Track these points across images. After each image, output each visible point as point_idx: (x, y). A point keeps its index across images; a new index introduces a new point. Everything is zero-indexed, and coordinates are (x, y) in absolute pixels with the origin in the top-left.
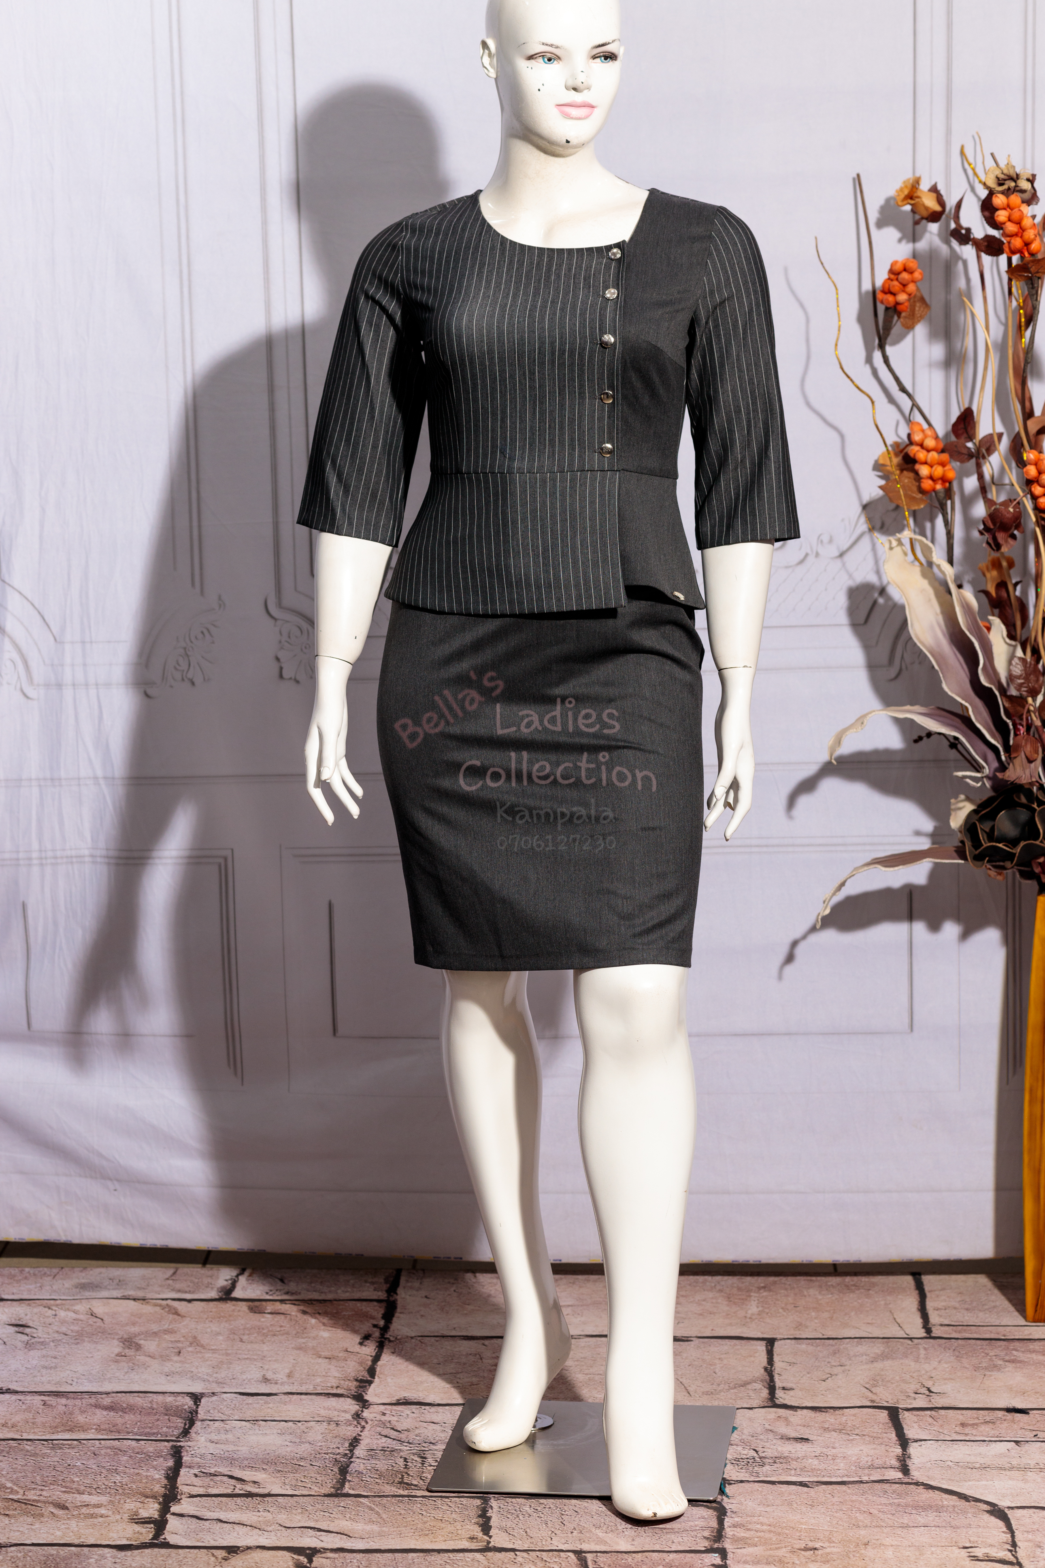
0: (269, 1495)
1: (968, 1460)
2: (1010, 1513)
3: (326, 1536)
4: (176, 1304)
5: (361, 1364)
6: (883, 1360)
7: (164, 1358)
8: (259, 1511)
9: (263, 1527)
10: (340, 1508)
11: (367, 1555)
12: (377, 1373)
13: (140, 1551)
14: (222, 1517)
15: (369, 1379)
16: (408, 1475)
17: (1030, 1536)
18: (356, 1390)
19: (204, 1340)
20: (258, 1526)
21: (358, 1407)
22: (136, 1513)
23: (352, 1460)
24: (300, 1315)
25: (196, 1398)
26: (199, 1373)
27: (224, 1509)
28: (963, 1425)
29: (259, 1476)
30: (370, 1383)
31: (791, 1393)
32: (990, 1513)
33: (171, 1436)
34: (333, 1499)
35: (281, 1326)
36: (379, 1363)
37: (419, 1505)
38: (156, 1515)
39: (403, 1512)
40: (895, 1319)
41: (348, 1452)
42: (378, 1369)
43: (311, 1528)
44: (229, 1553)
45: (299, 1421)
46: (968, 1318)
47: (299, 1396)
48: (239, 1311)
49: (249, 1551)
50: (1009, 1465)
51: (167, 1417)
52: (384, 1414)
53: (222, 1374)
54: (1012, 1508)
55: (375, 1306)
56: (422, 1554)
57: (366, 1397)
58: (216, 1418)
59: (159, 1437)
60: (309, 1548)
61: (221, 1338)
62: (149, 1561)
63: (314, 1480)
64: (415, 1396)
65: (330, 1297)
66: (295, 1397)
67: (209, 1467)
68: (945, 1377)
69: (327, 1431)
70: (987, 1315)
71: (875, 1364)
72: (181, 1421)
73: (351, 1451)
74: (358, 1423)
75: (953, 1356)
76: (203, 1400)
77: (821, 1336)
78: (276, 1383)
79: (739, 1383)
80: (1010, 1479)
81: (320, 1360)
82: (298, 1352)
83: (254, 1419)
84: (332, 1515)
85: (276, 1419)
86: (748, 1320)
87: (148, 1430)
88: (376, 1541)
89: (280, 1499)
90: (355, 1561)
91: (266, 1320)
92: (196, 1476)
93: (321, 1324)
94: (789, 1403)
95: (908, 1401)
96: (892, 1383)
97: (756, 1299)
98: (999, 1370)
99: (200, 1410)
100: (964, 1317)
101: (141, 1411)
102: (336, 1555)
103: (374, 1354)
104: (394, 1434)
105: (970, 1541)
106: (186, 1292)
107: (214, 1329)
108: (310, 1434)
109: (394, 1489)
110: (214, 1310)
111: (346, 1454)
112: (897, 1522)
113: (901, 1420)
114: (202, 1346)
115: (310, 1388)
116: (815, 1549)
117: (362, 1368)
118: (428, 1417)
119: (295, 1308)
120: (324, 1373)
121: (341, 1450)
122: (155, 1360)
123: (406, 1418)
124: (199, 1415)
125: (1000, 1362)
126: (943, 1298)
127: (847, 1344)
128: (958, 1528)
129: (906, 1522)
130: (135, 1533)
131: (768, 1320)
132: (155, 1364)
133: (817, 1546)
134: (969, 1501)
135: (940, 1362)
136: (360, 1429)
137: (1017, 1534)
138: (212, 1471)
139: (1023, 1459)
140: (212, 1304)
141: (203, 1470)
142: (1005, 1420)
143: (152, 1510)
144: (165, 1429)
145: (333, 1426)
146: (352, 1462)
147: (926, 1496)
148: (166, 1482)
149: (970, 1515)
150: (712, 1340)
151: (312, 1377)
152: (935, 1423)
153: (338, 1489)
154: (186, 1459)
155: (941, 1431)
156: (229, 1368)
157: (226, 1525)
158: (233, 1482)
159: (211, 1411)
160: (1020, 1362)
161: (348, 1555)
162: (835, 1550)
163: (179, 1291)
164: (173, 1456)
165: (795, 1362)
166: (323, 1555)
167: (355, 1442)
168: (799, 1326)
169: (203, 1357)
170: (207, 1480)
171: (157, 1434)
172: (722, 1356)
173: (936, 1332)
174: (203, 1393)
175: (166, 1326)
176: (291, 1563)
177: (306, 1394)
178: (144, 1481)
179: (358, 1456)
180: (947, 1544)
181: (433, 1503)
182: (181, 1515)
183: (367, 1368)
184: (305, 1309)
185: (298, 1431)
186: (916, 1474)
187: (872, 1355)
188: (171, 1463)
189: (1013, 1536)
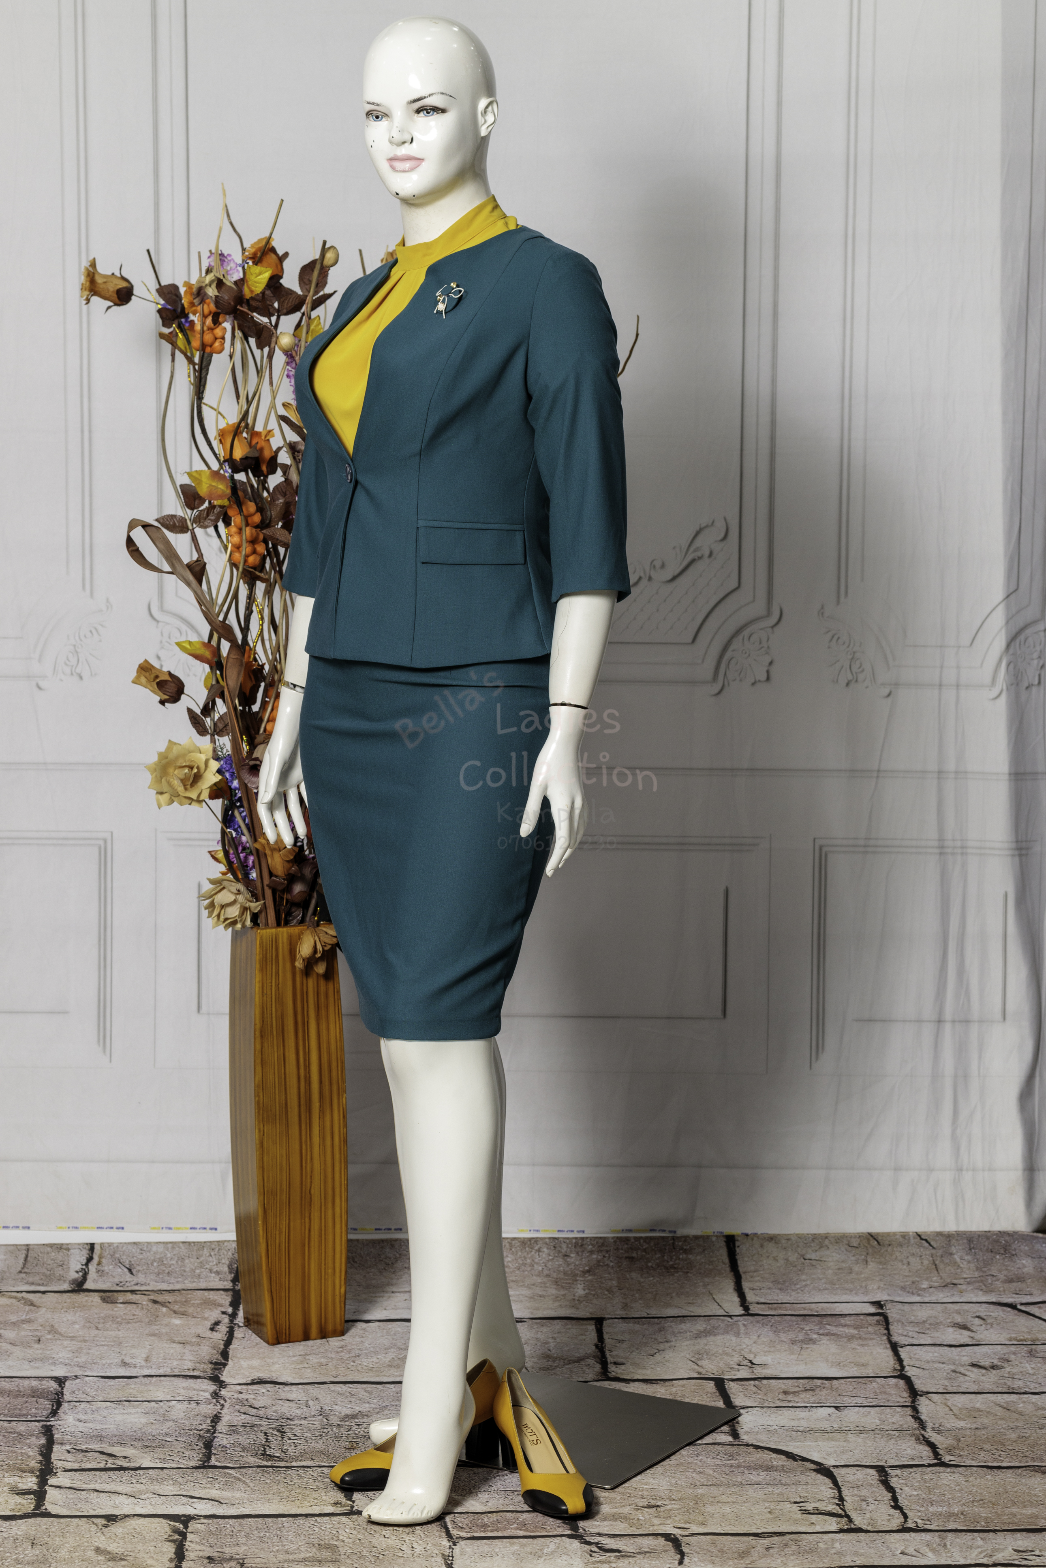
0: (140, 1468)
1: (793, 1424)
2: (835, 1471)
3: (199, 1503)
4: (31, 1296)
5: (214, 1348)
6: (706, 1336)
7: (25, 1345)
8: (132, 1483)
9: (137, 1495)
10: (209, 1479)
11: (239, 1520)
12: (230, 1356)
13: (24, 1520)
14: (97, 1488)
15: (223, 1361)
16: (270, 1448)
17: (856, 1492)
18: (211, 1372)
19: (63, 1330)
20: (133, 1494)
21: (215, 1387)
22: (16, 1486)
23: (215, 1435)
24: (151, 1304)
25: (61, 1381)
26: (60, 1358)
27: (98, 1481)
28: (785, 1393)
29: (130, 1452)
30: (225, 1365)
31: (623, 1367)
32: (817, 1471)
33: (41, 1417)
34: (201, 1470)
35: (134, 1315)
36: (231, 1347)
37: (283, 1475)
38: (35, 1487)
39: (268, 1481)
40: (714, 1299)
41: (210, 1428)
42: (231, 1353)
43: (183, 1496)
44: (108, 1522)
45: (161, 1401)
46: (782, 1297)
47: (158, 1378)
48: (92, 1301)
49: (127, 1519)
50: (831, 1428)
51: (35, 1399)
52: (241, 1393)
53: (82, 1359)
54: (837, 1467)
55: (222, 1295)
56: (290, 1519)
57: (222, 1378)
58: (81, 1400)
59: (29, 1418)
60: (184, 1516)
61: (77, 1326)
62: (34, 1529)
63: (181, 1454)
64: (269, 1376)
65: (178, 1287)
66: (154, 1379)
67: (80, 1444)
68: (766, 1349)
69: (189, 1410)
70: (799, 1295)
71: (699, 1340)
72: (48, 1403)
73: (214, 1427)
74: (217, 1402)
75: (771, 1331)
76: (67, 1383)
77: (646, 1315)
78: (135, 1367)
79: (573, 1359)
80: (832, 1440)
81: (174, 1345)
82: (153, 1338)
83: (117, 1399)
84: (202, 1486)
85: (139, 1399)
86: (577, 1302)
87: (18, 1412)
88: (246, 1506)
89: (151, 1472)
90: (228, 1526)
91: (120, 1310)
92: (69, 1452)
93: (172, 1312)
94: (622, 1377)
95: (733, 1372)
96: (716, 1357)
97: (582, 1283)
98: (814, 1343)
99: (65, 1391)
100: (778, 1296)
101: (9, 1393)
102: (210, 1521)
103: (225, 1339)
104: (252, 1411)
105: (800, 1497)
106: (39, 1285)
107: (69, 1318)
108: (173, 1412)
109: (257, 1460)
110: (69, 1301)
111: (209, 1430)
112: (732, 1480)
113: (727, 1390)
114: (60, 1334)
115: (169, 1372)
116: (658, 1506)
117: (215, 1352)
118: (283, 1395)
119: (146, 1298)
120: (179, 1357)
121: (204, 1426)
122: (17, 1348)
123: (262, 1396)
124: (64, 1396)
125: (815, 1336)
126: (758, 1278)
127: (671, 1322)
128: (789, 1485)
129: (739, 1480)
130: (17, 1505)
131: (595, 1301)
132: (17, 1351)
133: (659, 1503)
134: (797, 1461)
135: (759, 1336)
136: (219, 1407)
137: (843, 1489)
138: (84, 1447)
139: (843, 1423)
140: (65, 1295)
141: (75, 1447)
142: (824, 1388)
143: (31, 1482)
144: (34, 1410)
145: (193, 1405)
146: (215, 1437)
147: (757, 1456)
148: (40, 1458)
149: (798, 1473)
150: (544, 1321)
151: (169, 1361)
152: (759, 1391)
153: (205, 1462)
154: (56, 1436)
155: (765, 1398)
156: (88, 1353)
157: (102, 1494)
158: (105, 1457)
159: (76, 1392)
160: (833, 1335)
161: (221, 1521)
162: (676, 1506)
163: (33, 1284)
164: (44, 1435)
165: (624, 1339)
166: (197, 1521)
167: (216, 1419)
168: (625, 1306)
169: (62, 1344)
170: (81, 1455)
171: (27, 1415)
172: (555, 1336)
173: (754, 1309)
174: (67, 1377)
175: (24, 1317)
176: (168, 1529)
177: (165, 1376)
178: (20, 1458)
179: (220, 1431)
180: (779, 1500)
181: (295, 1472)
182: (60, 1487)
183: (220, 1351)
184: (155, 1299)
185: (161, 1410)
186: (745, 1438)
187: (695, 1332)
188: (43, 1441)
189: (840, 1492)
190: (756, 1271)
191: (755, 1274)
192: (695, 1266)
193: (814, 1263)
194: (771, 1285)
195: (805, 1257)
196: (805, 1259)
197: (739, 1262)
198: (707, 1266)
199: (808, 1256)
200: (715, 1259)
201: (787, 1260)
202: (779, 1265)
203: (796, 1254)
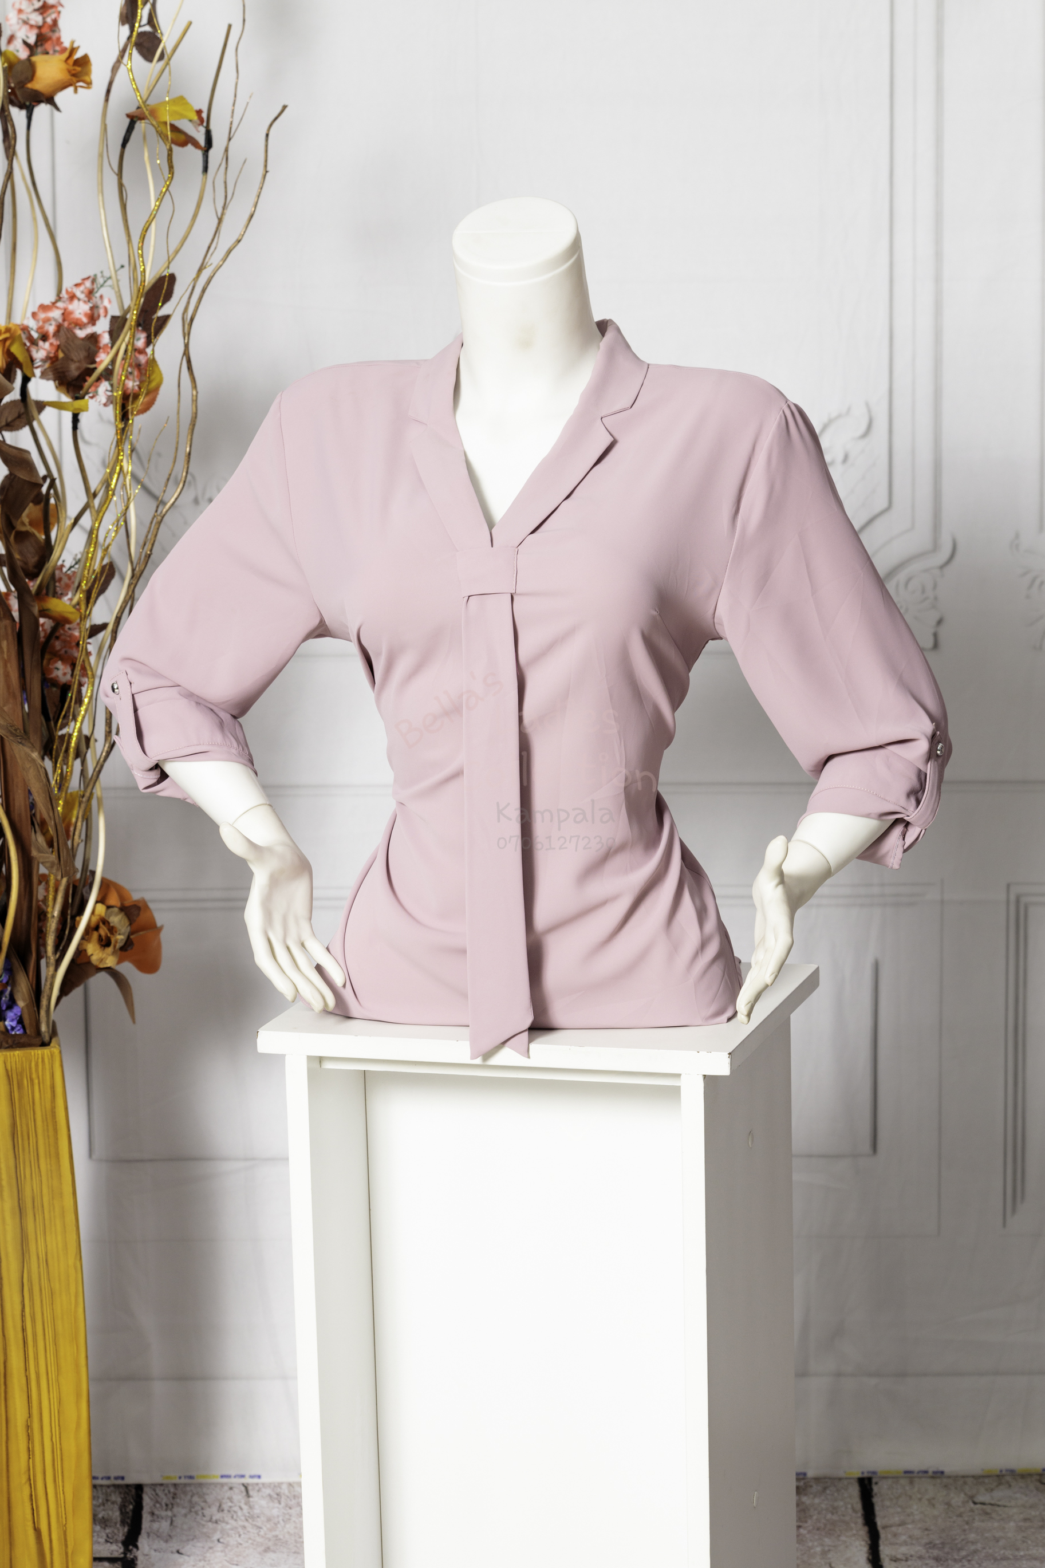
126: (905, 1538)
190: (902, 1524)
191: (900, 1530)
192: (811, 1517)
193: (988, 1508)
194: (922, 1551)
195: (976, 1500)
196: (975, 1503)
197: (877, 1508)
198: (829, 1516)
199: (980, 1498)
200: (841, 1503)
201: (948, 1504)
202: (936, 1513)
203: (962, 1495)
